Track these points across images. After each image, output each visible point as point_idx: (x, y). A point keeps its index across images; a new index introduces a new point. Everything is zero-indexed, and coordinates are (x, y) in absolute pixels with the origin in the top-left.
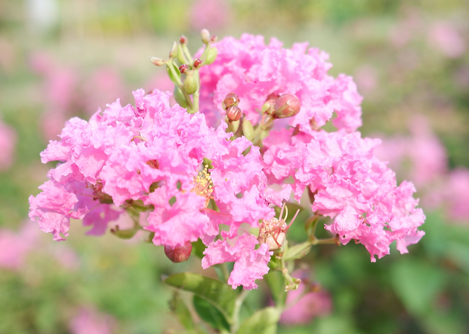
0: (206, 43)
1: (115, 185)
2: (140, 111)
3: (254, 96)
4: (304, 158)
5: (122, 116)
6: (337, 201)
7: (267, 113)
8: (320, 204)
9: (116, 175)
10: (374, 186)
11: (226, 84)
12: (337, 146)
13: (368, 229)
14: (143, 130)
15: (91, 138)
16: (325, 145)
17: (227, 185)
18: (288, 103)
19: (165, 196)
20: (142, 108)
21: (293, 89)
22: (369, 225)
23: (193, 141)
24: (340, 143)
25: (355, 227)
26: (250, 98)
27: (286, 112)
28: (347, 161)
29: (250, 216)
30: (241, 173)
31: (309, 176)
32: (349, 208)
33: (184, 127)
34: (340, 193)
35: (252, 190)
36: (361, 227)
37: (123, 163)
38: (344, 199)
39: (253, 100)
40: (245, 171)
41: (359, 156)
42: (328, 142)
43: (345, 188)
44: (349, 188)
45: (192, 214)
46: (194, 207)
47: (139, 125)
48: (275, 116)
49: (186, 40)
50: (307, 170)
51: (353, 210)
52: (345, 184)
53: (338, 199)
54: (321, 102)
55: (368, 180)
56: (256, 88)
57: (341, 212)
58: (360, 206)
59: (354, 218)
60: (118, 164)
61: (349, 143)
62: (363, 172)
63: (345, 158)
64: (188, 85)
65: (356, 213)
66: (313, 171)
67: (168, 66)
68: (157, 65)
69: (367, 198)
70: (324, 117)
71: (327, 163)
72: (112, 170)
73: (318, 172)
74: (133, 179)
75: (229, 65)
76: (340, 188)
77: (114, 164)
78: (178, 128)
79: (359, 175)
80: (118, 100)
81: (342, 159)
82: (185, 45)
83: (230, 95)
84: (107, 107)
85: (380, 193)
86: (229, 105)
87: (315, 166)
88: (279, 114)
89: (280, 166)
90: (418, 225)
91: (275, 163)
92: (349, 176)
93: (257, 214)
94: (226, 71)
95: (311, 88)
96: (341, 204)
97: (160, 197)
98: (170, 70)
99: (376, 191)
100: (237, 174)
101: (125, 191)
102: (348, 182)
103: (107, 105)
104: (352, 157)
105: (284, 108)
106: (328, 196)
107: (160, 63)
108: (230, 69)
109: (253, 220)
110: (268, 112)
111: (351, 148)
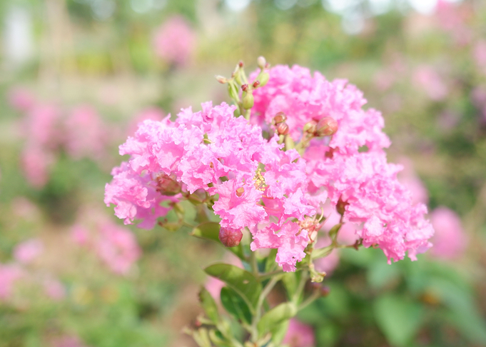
0: (261, 68)
1: (191, 176)
2: (208, 118)
3: (303, 118)
4: (342, 171)
5: (193, 119)
6: (366, 211)
7: (308, 131)
8: (353, 212)
9: (190, 168)
10: (395, 202)
11: (278, 103)
12: (370, 167)
13: (390, 235)
14: (211, 134)
15: (172, 136)
16: (361, 164)
17: (278, 185)
18: (329, 124)
19: (231, 188)
20: (209, 116)
21: (335, 116)
22: (391, 232)
23: (255, 146)
24: (374, 164)
25: (380, 234)
26: (297, 118)
27: (326, 131)
28: (377, 178)
29: (298, 210)
30: (289, 179)
31: (345, 186)
32: (375, 217)
33: (245, 135)
34: (369, 204)
35: (298, 191)
36: (385, 233)
37: (198, 159)
38: (372, 210)
39: (300, 120)
40: (293, 177)
41: (387, 178)
42: (364, 161)
43: (373, 200)
44: (377, 201)
45: (252, 204)
46: (254, 199)
47: (208, 130)
48: (316, 134)
49: (244, 65)
50: (343, 180)
51: (379, 219)
52: (374, 197)
53: (367, 209)
54: (355, 131)
55: (391, 196)
56: (306, 111)
57: (368, 220)
58: (384, 217)
59: (380, 226)
60: (194, 159)
61: (381, 166)
62: (388, 189)
63: (376, 177)
64: (247, 102)
65: (381, 222)
66: (348, 182)
67: (229, 84)
68: (221, 82)
69: (388, 211)
70: (358, 142)
71: (361, 178)
72: (188, 163)
73: (352, 183)
74: (206, 172)
75: (282, 88)
76: (369, 200)
77: (191, 158)
78: (241, 135)
79: (385, 191)
80: (190, 107)
81: (373, 177)
82: (242, 69)
83: (280, 113)
84: (181, 111)
85: (399, 209)
86: (278, 121)
87: (350, 178)
88: (320, 133)
89: (319, 176)
90: (428, 237)
91: (315, 174)
92: (377, 191)
93: (304, 210)
94: (279, 92)
95: (351, 118)
96: (368, 214)
97: (227, 189)
98: (231, 88)
99: (396, 207)
100: (285, 179)
101: (199, 181)
102: (376, 195)
103: (182, 109)
104: (382, 177)
105: (325, 128)
106: (359, 206)
107: (224, 81)
108: (283, 91)
109: (300, 214)
110: (310, 131)
111: (382, 170)
